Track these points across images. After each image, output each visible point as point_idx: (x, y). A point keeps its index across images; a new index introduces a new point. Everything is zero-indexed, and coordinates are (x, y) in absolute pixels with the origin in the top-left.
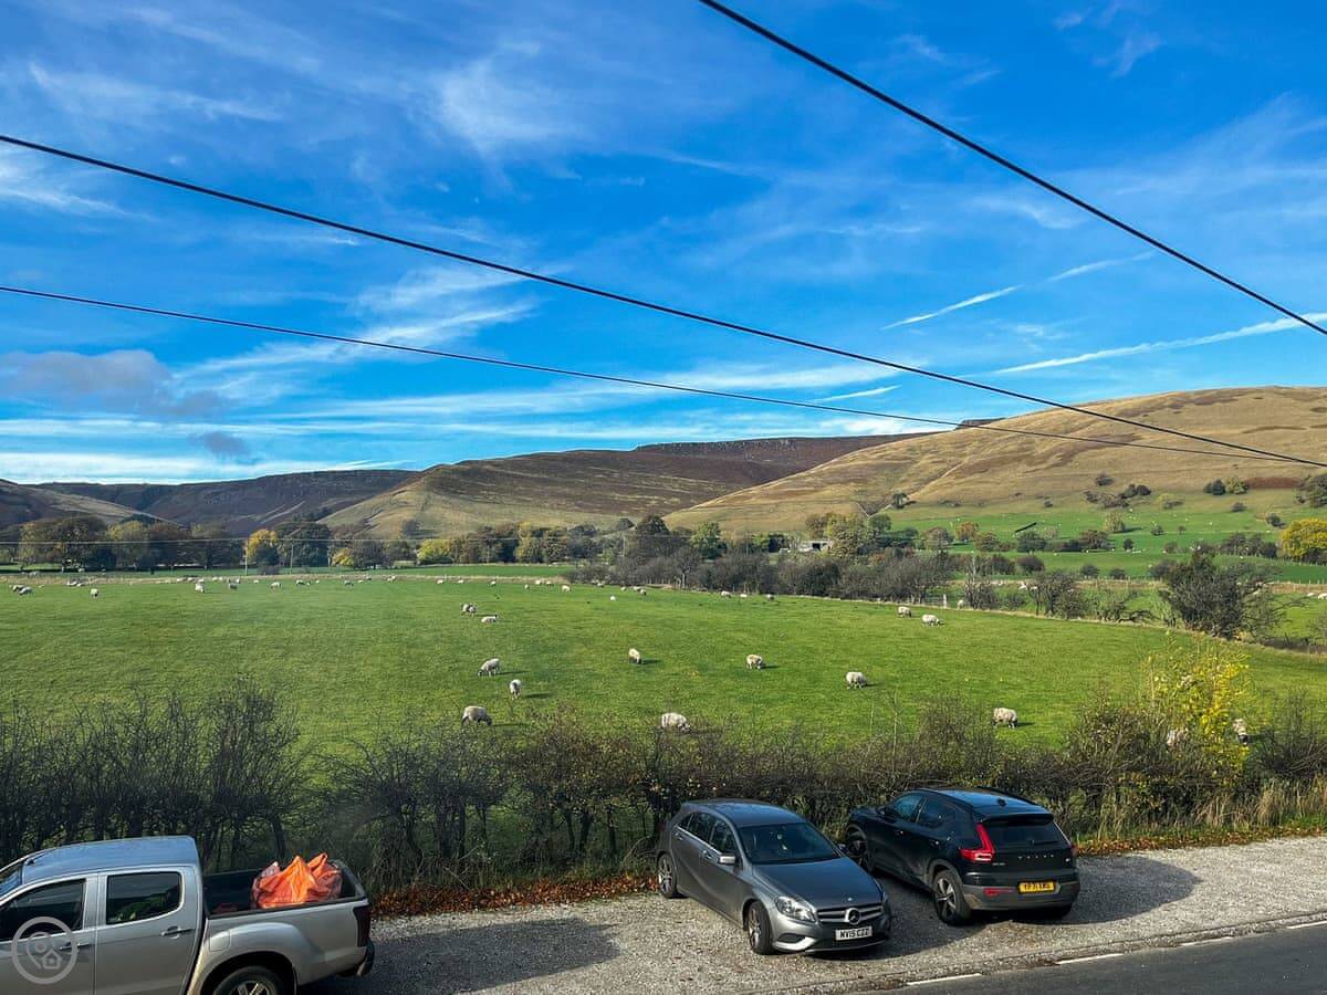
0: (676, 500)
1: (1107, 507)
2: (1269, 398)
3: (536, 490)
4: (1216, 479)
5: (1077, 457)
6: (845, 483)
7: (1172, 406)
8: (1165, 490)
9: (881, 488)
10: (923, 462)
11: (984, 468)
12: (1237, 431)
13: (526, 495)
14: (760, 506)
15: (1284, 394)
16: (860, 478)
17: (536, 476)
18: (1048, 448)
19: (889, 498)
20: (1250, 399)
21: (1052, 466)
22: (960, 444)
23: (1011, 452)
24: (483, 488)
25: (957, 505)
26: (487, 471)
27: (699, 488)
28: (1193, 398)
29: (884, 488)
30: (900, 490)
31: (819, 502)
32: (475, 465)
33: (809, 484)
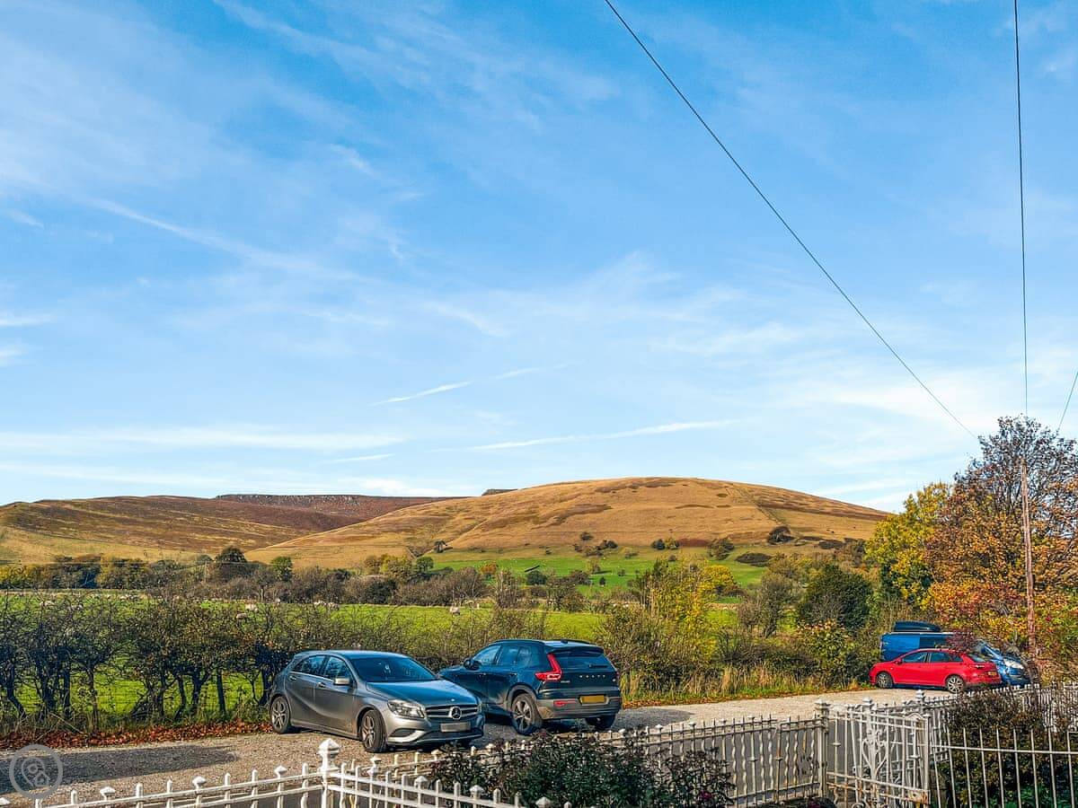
0: (253, 541)
1: (588, 555)
2: (691, 485)
3: (118, 529)
4: (659, 538)
5: (568, 519)
6: (398, 531)
7: (631, 487)
8: (627, 545)
9: (425, 537)
10: (457, 518)
11: (502, 524)
12: (672, 507)
13: (108, 532)
14: (326, 548)
15: (701, 484)
16: (409, 529)
17: (118, 516)
18: (548, 512)
19: (432, 544)
20: (679, 486)
21: (552, 525)
22: (486, 506)
23: (523, 513)
24: (64, 525)
25: (483, 552)
26: (67, 509)
27: (273, 532)
28: (645, 482)
29: (427, 536)
30: (440, 538)
31: (376, 546)
32: (55, 504)
33: (368, 532)
